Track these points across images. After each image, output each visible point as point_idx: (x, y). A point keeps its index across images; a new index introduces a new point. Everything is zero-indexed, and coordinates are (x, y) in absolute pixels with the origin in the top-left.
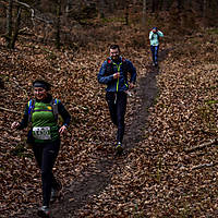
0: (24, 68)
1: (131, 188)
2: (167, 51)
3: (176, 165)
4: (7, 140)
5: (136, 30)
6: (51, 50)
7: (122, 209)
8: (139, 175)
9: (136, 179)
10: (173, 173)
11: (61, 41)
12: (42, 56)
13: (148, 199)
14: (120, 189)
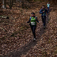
0: (14, 14)
1: (42, 45)
2: (52, 9)
3: (54, 39)
4: (10, 32)
5: (43, 4)
6: (21, 9)
7: (40, 50)
8: (44, 42)
9: (43, 42)
10: (53, 41)
11: (24, 7)
12: (19, 11)
13: (47, 48)
14: (39, 45)
